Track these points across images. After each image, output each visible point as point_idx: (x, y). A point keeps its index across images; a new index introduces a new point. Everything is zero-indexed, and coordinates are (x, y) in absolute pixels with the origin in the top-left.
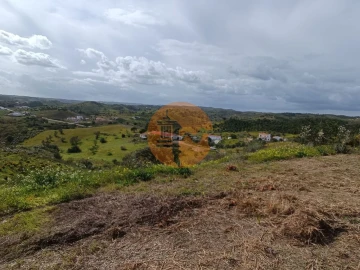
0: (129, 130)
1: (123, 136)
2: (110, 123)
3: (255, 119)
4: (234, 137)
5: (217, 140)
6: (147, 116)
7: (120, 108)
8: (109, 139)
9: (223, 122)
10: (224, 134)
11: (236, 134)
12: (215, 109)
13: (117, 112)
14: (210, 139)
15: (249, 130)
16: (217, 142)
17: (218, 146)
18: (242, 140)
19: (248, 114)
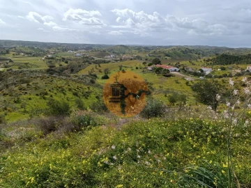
0: (142, 64)
1: (137, 68)
2: (131, 59)
3: (246, 54)
4: (223, 69)
5: (208, 71)
6: (157, 54)
7: (139, 49)
8: (128, 70)
9: (215, 57)
10: (215, 66)
11: (225, 66)
12: (211, 47)
13: (137, 51)
14: (202, 71)
15: (238, 64)
16: (207, 73)
17: (207, 76)
18: (230, 71)
19: (239, 50)
